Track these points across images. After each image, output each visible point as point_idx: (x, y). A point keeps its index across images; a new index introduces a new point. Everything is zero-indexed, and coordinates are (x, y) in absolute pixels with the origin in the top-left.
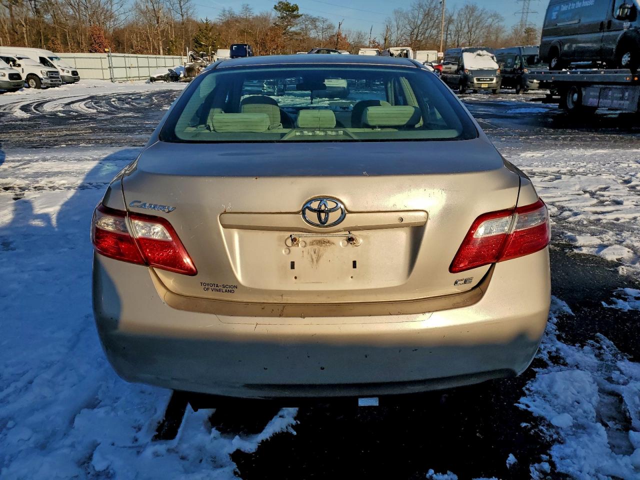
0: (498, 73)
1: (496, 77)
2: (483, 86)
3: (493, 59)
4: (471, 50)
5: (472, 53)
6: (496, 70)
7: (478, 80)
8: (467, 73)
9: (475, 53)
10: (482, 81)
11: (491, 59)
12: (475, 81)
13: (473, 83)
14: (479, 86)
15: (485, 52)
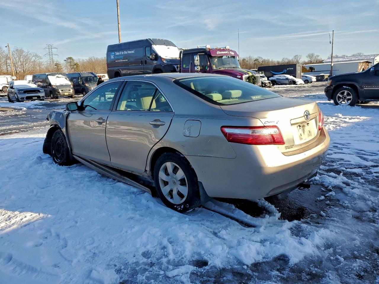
0: (72, 86)
1: (72, 88)
2: (66, 94)
3: (66, 79)
4: (53, 75)
5: (53, 76)
6: (70, 85)
7: (62, 91)
8: (54, 87)
9: (55, 76)
10: (64, 91)
11: (65, 79)
12: (60, 92)
13: (59, 92)
14: (63, 94)
15: (60, 76)
